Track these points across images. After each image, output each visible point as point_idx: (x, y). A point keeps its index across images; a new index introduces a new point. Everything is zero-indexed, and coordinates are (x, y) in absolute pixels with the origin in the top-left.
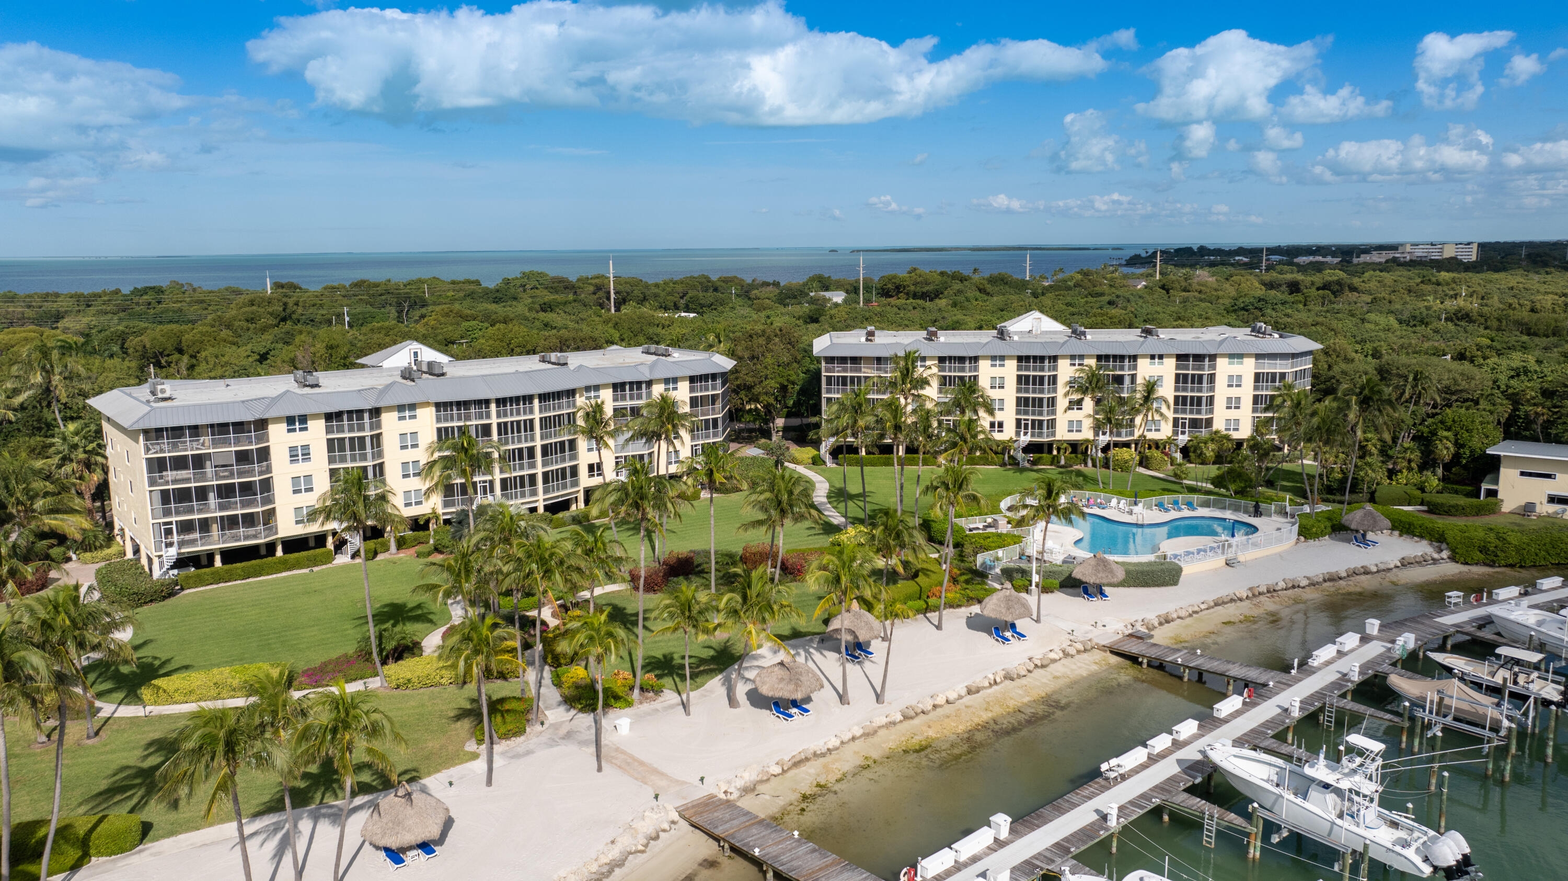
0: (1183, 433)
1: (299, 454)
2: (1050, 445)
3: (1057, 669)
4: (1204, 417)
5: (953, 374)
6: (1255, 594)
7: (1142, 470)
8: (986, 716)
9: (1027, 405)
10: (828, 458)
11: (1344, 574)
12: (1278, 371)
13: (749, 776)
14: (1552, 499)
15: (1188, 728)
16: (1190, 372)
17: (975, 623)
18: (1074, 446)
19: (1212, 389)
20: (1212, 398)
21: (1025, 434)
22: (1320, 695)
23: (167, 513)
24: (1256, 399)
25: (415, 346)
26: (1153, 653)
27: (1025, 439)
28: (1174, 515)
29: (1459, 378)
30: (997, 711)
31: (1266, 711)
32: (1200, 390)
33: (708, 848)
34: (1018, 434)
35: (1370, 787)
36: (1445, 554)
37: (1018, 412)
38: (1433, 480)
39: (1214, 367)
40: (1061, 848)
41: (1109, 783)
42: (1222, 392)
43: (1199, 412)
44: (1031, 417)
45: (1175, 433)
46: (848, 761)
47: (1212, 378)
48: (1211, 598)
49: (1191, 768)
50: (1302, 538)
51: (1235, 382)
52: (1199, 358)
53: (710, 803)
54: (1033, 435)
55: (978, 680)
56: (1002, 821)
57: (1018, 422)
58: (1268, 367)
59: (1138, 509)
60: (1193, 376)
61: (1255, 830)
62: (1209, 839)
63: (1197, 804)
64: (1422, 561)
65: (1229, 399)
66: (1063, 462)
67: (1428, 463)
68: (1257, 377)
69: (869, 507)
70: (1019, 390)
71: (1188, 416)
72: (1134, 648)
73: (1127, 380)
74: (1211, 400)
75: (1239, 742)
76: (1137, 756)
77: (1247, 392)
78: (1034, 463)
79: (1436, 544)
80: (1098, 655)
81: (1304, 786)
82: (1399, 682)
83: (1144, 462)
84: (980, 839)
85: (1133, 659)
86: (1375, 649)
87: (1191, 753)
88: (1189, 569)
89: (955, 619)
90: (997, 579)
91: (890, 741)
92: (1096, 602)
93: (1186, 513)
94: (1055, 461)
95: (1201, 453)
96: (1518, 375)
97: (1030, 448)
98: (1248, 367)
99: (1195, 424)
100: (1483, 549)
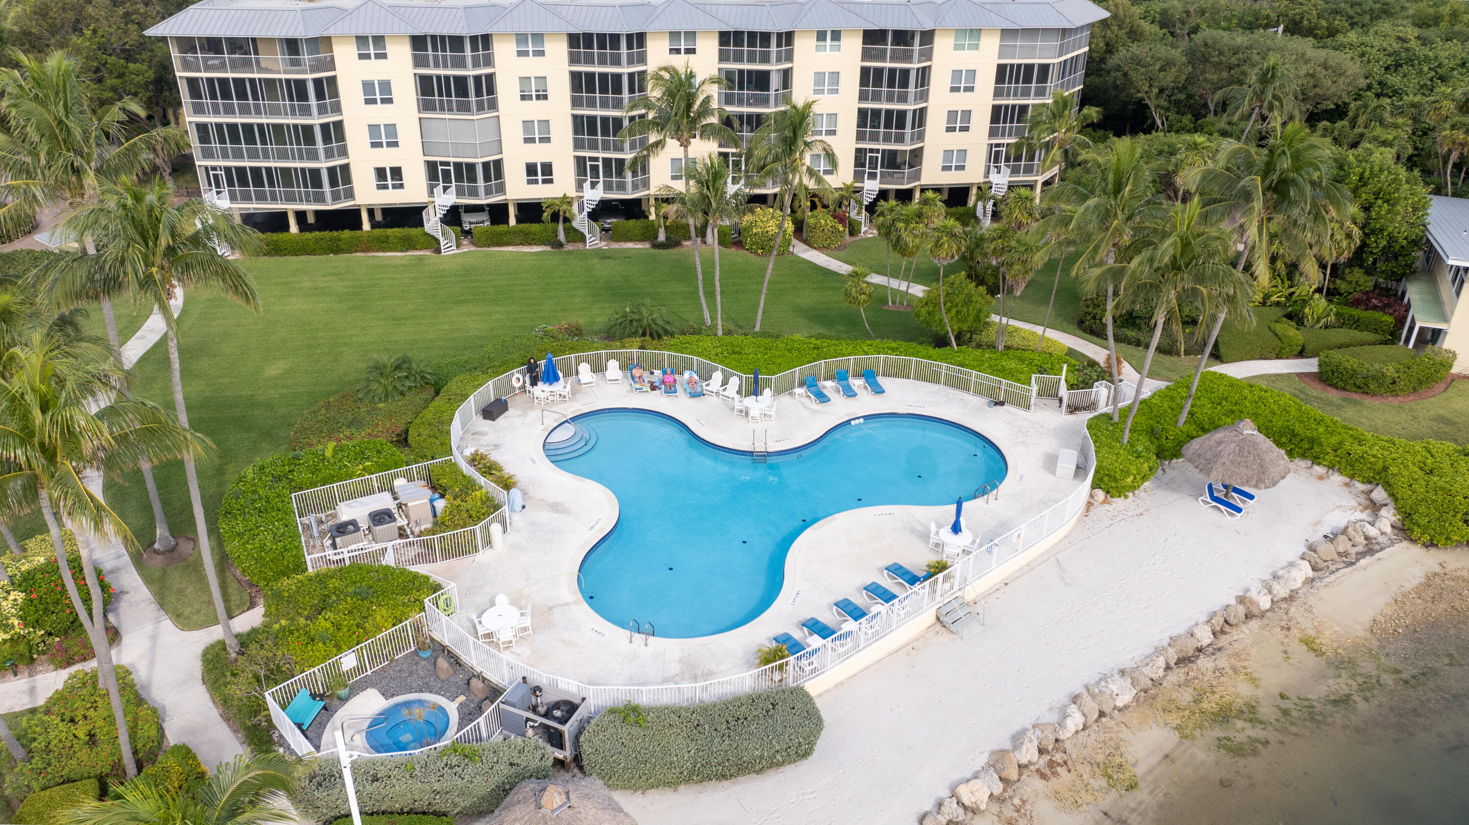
0: (872, 176)
2: (640, 205)
4: (908, 148)
5: (442, 72)
9: (592, 131)
11: (1205, 637)
12: (1037, 61)
16: (888, 65)
19: (923, 96)
20: (922, 112)
21: (593, 185)
24: (996, 114)
27: (594, 195)
29: (1321, 72)
32: (903, 99)
34: (580, 186)
36: (1388, 517)
37: (578, 145)
39: (928, 55)
42: (940, 102)
43: (900, 139)
44: (601, 155)
45: (858, 176)
47: (924, 76)
50: (1100, 494)
51: (963, 82)
52: (902, 37)
54: (608, 187)
57: (580, 162)
58: (1021, 56)
60: (892, 71)
65: (952, 115)
66: (662, 237)
68: (1002, 73)
70: (576, 102)
71: (882, 146)
73: (775, 82)
74: (920, 116)
77: (982, 101)
79: (1360, 486)
95: (899, 238)
96: (1398, 66)
97: (610, 208)
98: (987, 56)
99: (892, 160)
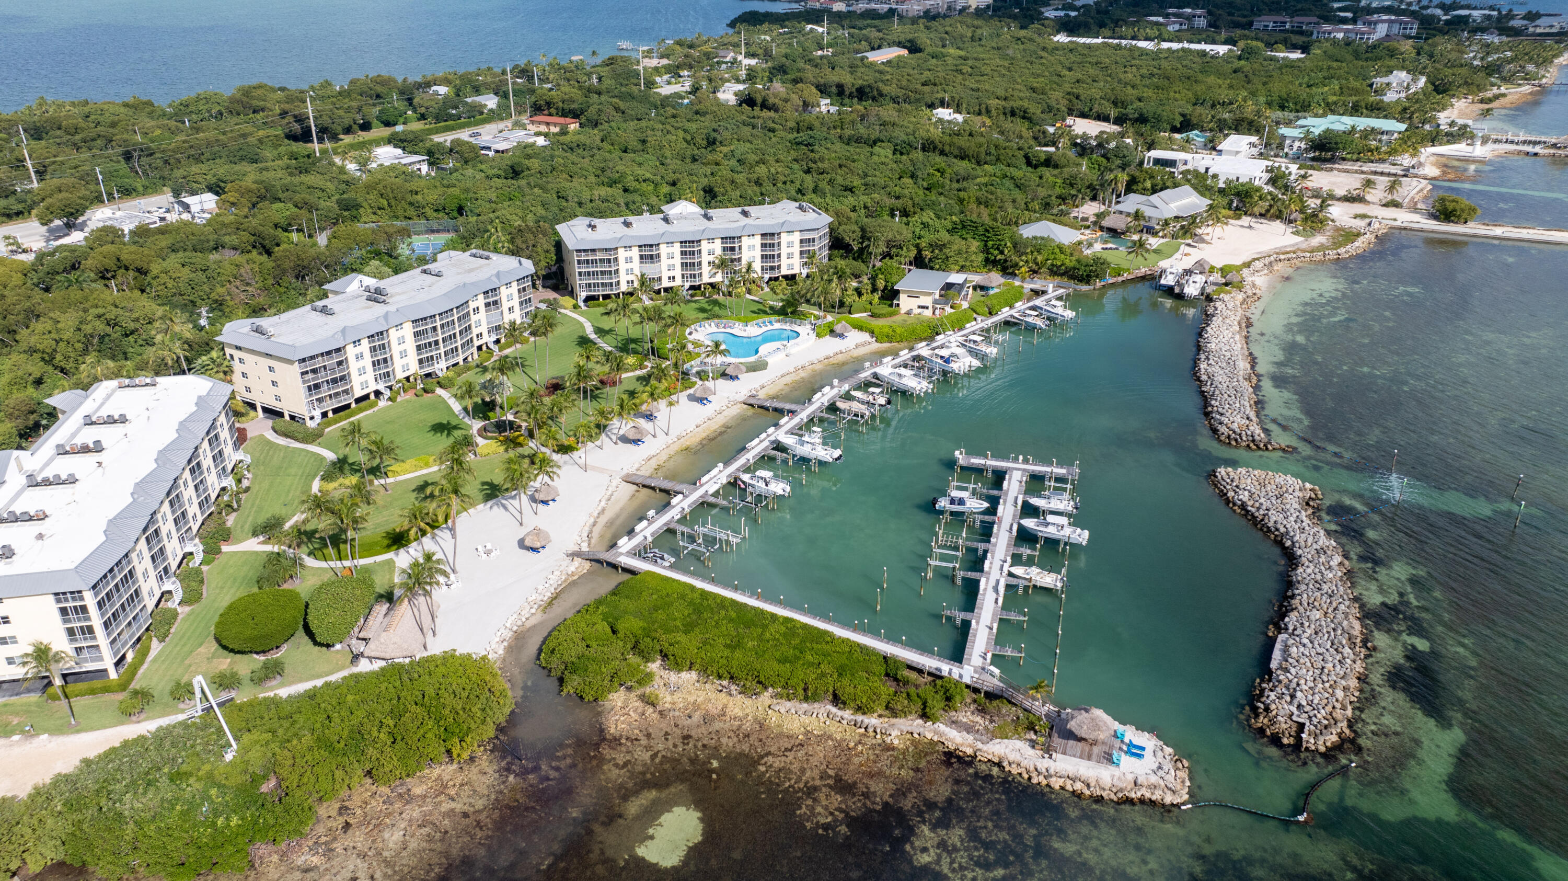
0: (767, 273)
1: (359, 357)
2: (700, 286)
3: (725, 413)
4: (776, 264)
5: (646, 253)
6: (797, 370)
7: (748, 296)
8: (704, 435)
9: (687, 266)
10: (581, 304)
11: (832, 355)
12: (812, 237)
13: (636, 466)
14: (919, 307)
15: (772, 429)
16: (769, 242)
17: (692, 398)
18: (712, 285)
19: (780, 250)
20: (780, 254)
21: (687, 281)
22: (814, 412)
23: (311, 395)
24: (801, 253)
25: (361, 277)
26: (759, 403)
27: (687, 284)
28: (764, 329)
30: (707, 433)
31: (796, 420)
32: (774, 251)
33: (635, 487)
34: (683, 282)
35: (818, 440)
36: (873, 339)
37: (682, 270)
38: (876, 297)
39: (780, 238)
40: (738, 470)
41: (749, 450)
42: (784, 251)
43: (774, 262)
44: (689, 273)
45: (763, 273)
46: (664, 457)
47: (779, 244)
48: (779, 375)
49: (773, 442)
50: (818, 338)
51: (791, 244)
52: (772, 234)
53: (628, 475)
54: (691, 282)
55: (699, 422)
56: (721, 465)
57: (683, 275)
58: (807, 236)
59: (748, 328)
60: (770, 244)
61: (790, 457)
62: (778, 462)
63: (774, 452)
64: (864, 344)
65: (788, 254)
66: (708, 294)
67: (874, 290)
68: (801, 241)
69: (619, 338)
70: (682, 259)
71: (769, 265)
72: (752, 401)
73: (737, 249)
75: (786, 433)
76: (757, 441)
77: (796, 249)
78: (692, 296)
79: (871, 334)
80: (739, 406)
81: (802, 443)
82: (841, 405)
83: (749, 292)
84: (714, 472)
85: (752, 406)
86: (835, 391)
87: (772, 438)
88: (770, 360)
89: (683, 396)
90: (694, 375)
91: (675, 448)
92: (736, 382)
93: (770, 327)
94: (703, 294)
95: (775, 289)
97: (692, 288)
98: (796, 237)
99: (772, 268)
100: (887, 336)
